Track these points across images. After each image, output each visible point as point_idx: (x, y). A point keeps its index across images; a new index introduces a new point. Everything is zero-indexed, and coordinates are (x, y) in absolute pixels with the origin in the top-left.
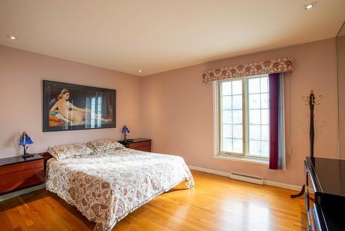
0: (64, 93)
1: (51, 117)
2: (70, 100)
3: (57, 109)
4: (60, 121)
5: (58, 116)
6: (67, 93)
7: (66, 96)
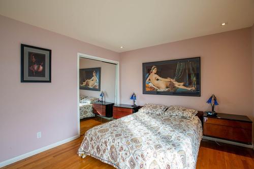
0: (153, 69)
1: (147, 85)
2: (157, 73)
3: (150, 80)
4: (151, 88)
5: (150, 85)
6: (156, 69)
7: (154, 71)
